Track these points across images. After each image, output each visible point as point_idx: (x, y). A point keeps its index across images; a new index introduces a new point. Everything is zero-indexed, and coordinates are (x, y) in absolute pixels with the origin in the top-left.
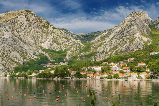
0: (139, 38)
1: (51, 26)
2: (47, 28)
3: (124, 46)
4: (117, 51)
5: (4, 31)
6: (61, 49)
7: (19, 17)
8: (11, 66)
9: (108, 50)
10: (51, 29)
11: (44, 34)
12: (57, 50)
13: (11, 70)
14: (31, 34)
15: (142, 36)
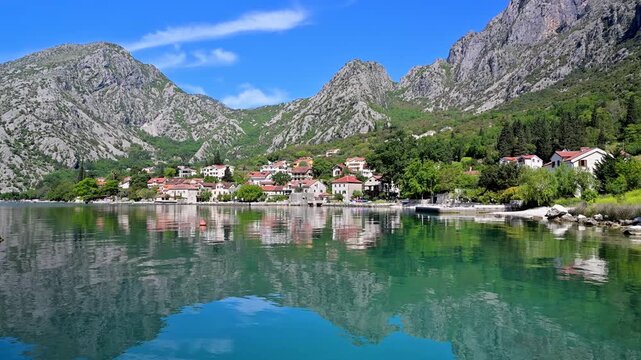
0: (363, 112)
1: (171, 84)
2: (161, 88)
3: (330, 131)
4: (315, 141)
5: (39, 87)
6: (192, 138)
7: (88, 58)
8: (38, 170)
9: (294, 140)
10: (169, 91)
11: (152, 102)
12: (181, 140)
13: (34, 180)
14: (117, 100)
15: (370, 109)
